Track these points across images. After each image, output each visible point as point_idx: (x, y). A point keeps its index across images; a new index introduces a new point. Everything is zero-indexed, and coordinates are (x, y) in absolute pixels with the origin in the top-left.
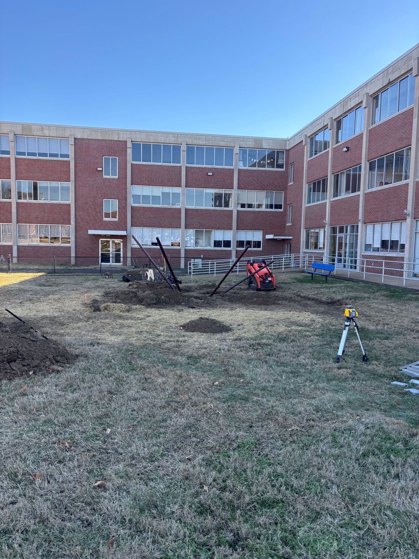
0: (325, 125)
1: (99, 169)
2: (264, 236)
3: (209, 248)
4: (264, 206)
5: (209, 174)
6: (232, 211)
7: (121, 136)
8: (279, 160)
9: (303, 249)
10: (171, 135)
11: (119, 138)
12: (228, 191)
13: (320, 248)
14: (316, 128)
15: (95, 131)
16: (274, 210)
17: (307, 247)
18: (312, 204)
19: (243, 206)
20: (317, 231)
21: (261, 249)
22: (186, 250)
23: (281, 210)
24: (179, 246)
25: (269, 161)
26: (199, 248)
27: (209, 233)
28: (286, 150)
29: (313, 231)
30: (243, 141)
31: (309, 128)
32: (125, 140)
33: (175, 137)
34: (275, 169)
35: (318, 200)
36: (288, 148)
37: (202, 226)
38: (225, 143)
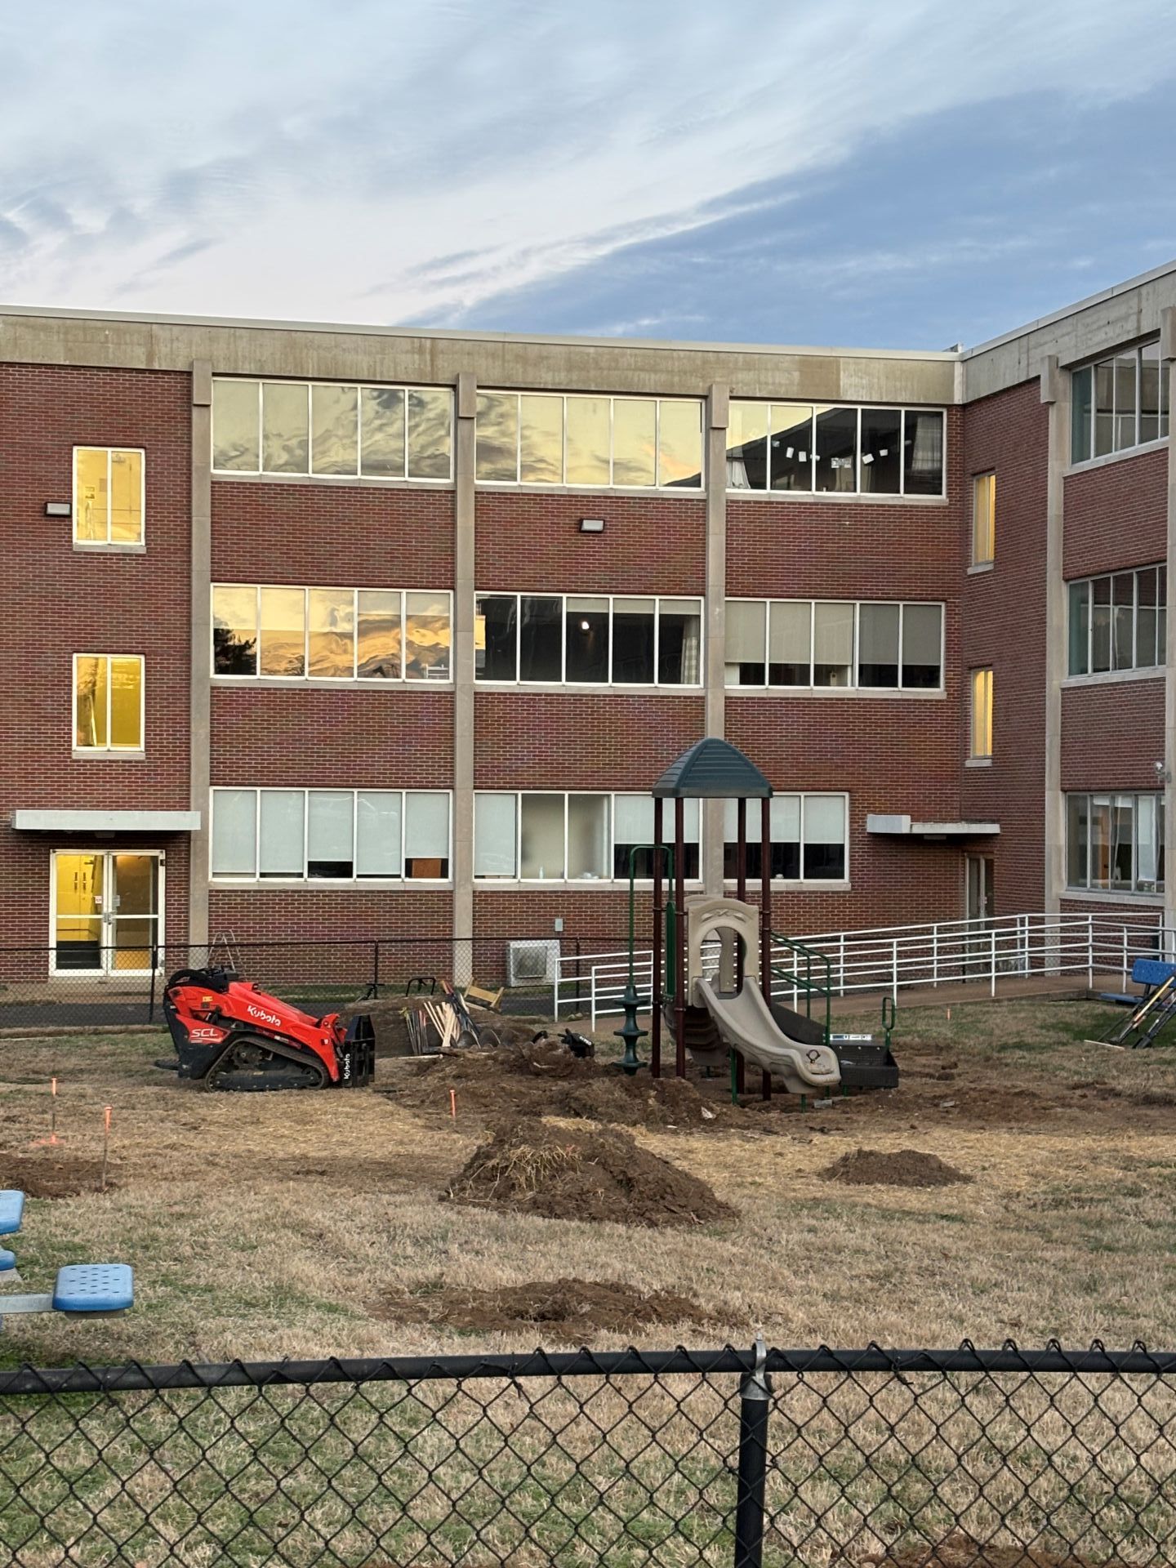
0: (1145, 330)
1: (53, 509)
2: (857, 819)
3: (590, 882)
4: (853, 675)
5: (588, 525)
6: (699, 702)
7: (162, 350)
8: (919, 454)
9: (1057, 885)
10: (406, 345)
11: (150, 357)
12: (680, 606)
13: (1140, 887)
14: (1101, 336)
15: (33, 327)
16: (900, 692)
17: (1077, 875)
18: (1091, 678)
19: (751, 673)
20: (1122, 803)
21: (843, 884)
22: (482, 899)
23: (938, 693)
24: (444, 875)
25: (869, 458)
26: (541, 882)
27: (588, 808)
28: (949, 407)
29: (1102, 801)
30: (749, 367)
31: (1066, 327)
32: (181, 366)
33: (421, 351)
34: (903, 498)
35: (1123, 663)
36: (958, 399)
37: (558, 776)
38: (663, 377)
